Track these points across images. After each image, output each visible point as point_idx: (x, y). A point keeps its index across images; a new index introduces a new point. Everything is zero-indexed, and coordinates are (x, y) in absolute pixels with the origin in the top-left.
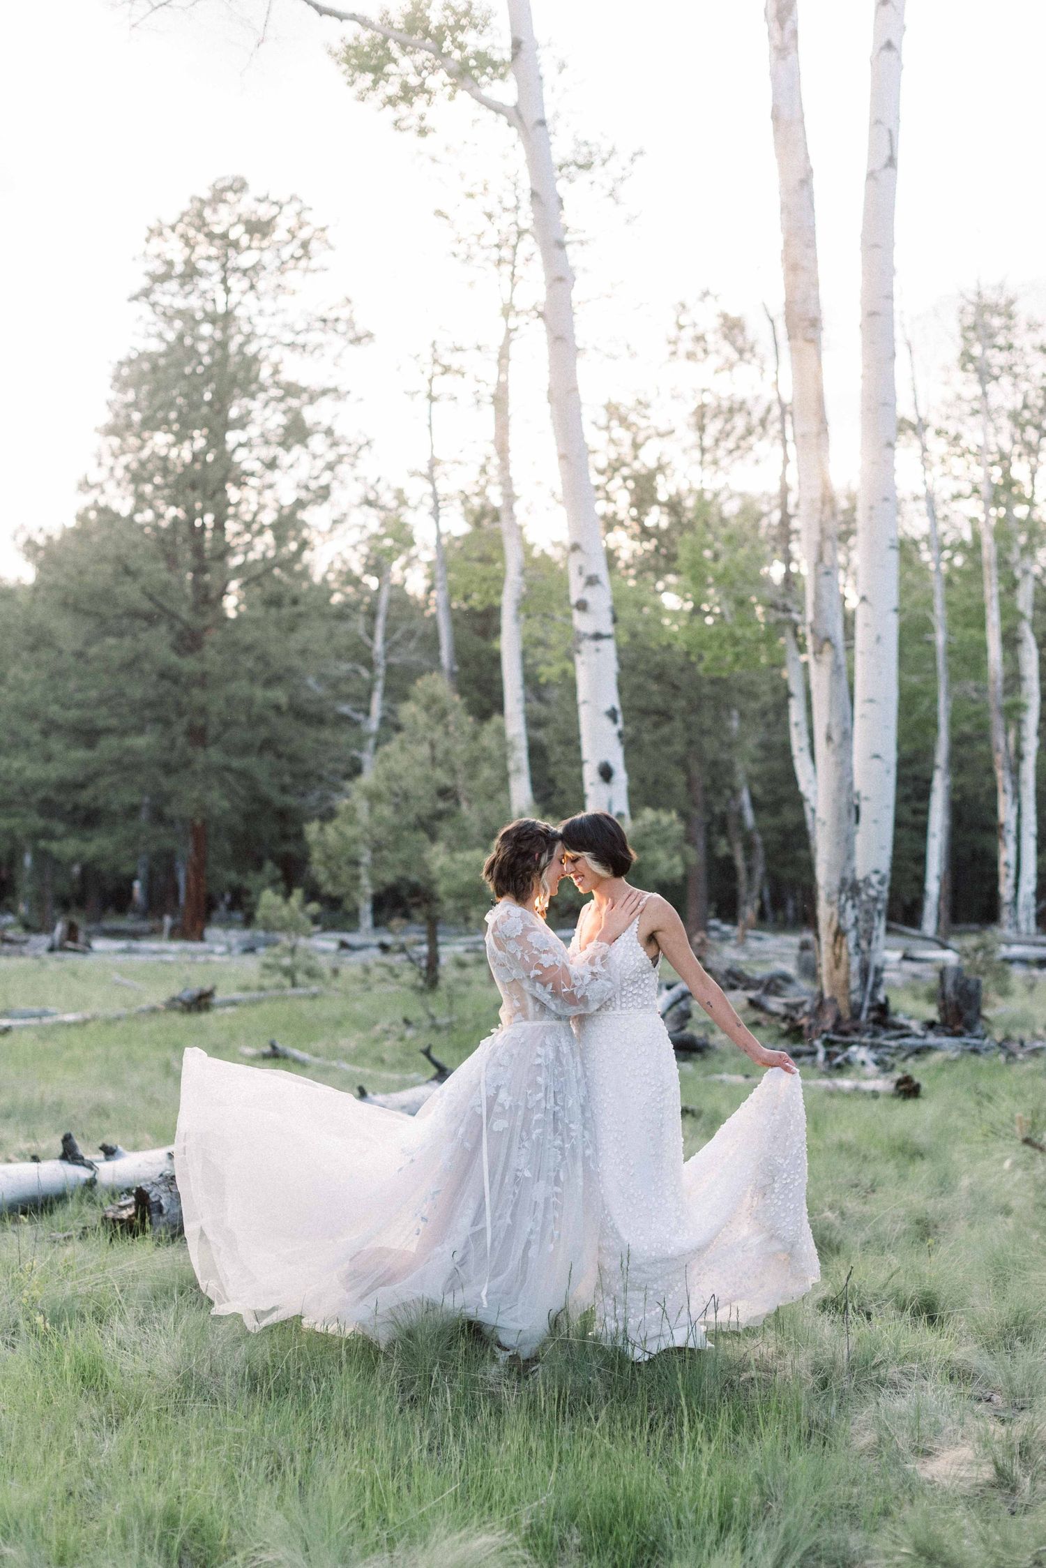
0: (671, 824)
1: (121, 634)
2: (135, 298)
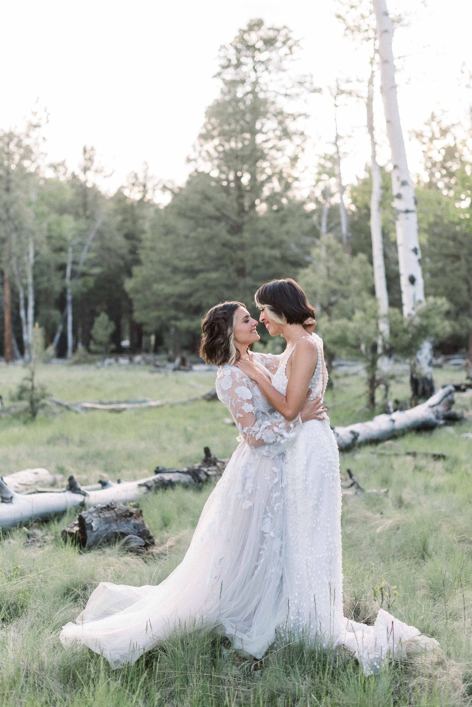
0: (443, 305)
1: (204, 227)
2: (215, 76)
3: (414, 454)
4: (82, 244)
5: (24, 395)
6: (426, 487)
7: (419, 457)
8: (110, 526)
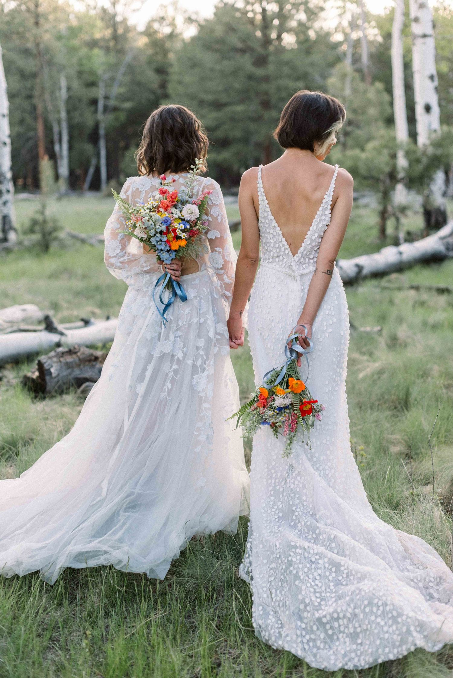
1: (229, 59)
3: (417, 288)
4: (113, 79)
5: (37, 228)
6: (425, 324)
7: (422, 291)
8: (73, 371)
